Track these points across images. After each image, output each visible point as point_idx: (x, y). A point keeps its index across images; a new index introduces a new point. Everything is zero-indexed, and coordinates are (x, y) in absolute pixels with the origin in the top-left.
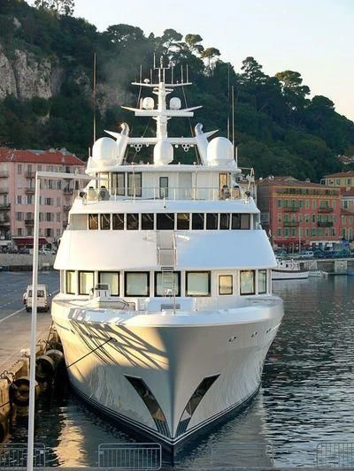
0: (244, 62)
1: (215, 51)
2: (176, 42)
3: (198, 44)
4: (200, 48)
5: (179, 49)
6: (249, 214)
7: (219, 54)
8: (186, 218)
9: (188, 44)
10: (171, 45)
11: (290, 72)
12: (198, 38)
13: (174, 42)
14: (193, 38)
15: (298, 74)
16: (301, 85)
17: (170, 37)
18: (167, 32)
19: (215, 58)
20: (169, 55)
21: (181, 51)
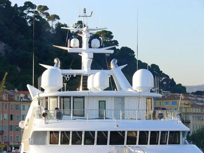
0: (76, 24)
1: (56, 17)
2: (32, 10)
3: (46, 11)
4: (47, 15)
5: (34, 14)
6: (179, 132)
7: (59, 18)
8: (135, 135)
9: (39, 12)
10: (29, 12)
11: (106, 31)
12: (46, 8)
13: (30, 10)
14: (42, 8)
15: (111, 33)
16: (113, 40)
17: (28, 7)
18: (26, 3)
19: (57, 21)
20: (28, 19)
21: (35, 16)
